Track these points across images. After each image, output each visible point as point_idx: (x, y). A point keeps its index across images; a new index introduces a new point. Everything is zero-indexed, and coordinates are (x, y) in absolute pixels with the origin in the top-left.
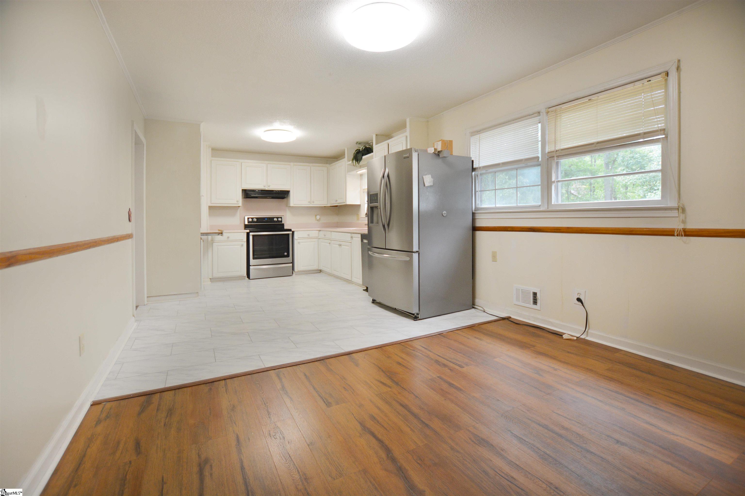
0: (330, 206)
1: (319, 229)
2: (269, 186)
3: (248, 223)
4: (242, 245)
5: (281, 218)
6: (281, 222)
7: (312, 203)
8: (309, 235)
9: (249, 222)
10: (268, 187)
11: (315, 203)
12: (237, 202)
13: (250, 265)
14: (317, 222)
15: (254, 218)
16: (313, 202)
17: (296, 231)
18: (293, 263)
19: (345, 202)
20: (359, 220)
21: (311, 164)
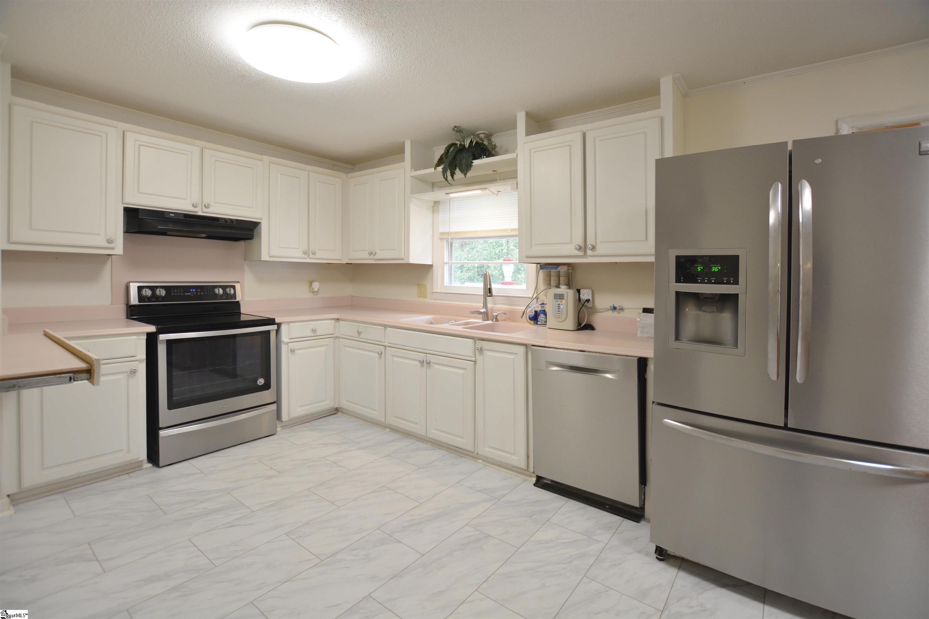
0: (347, 263)
1: (336, 316)
2: (207, 207)
3: (139, 302)
4: (133, 372)
5: (234, 287)
6: (234, 296)
7: (311, 256)
8: (314, 331)
9: (141, 298)
10: (205, 210)
11: (317, 256)
12: (110, 241)
13: (160, 426)
14: (311, 295)
15: (157, 287)
16: (314, 253)
17: (284, 322)
18: (277, 402)
19: (404, 258)
20: (426, 297)
21: (309, 167)
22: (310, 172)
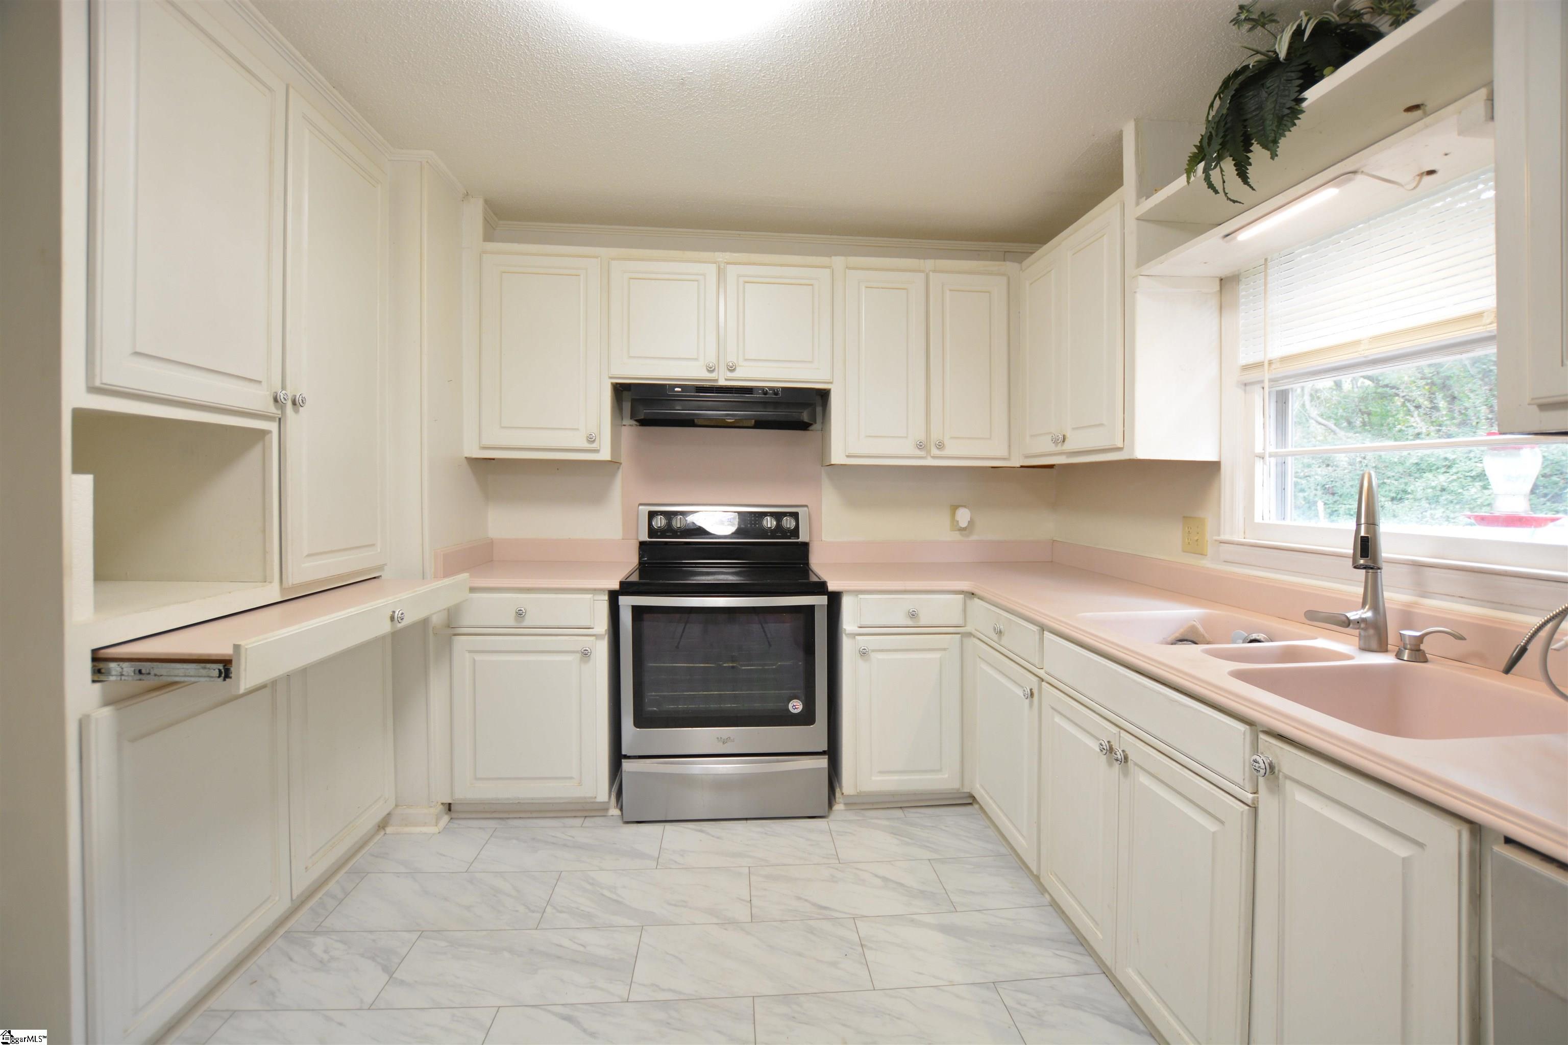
0: (1022, 467)
1: (965, 585)
2: (732, 369)
3: (650, 536)
5: (795, 516)
6: (795, 532)
7: (935, 451)
8: (913, 615)
9: (652, 532)
10: (730, 375)
11: (946, 452)
12: (591, 440)
13: (624, 753)
14: (957, 536)
15: (677, 513)
16: (940, 446)
17: (849, 592)
18: (833, 752)
19: (1120, 445)
20: (1203, 554)
21: (929, 264)
22: (931, 273)
